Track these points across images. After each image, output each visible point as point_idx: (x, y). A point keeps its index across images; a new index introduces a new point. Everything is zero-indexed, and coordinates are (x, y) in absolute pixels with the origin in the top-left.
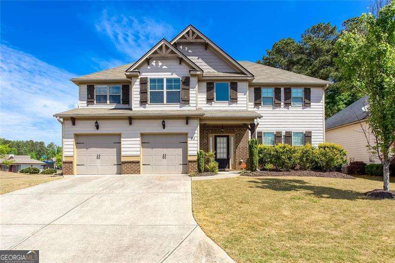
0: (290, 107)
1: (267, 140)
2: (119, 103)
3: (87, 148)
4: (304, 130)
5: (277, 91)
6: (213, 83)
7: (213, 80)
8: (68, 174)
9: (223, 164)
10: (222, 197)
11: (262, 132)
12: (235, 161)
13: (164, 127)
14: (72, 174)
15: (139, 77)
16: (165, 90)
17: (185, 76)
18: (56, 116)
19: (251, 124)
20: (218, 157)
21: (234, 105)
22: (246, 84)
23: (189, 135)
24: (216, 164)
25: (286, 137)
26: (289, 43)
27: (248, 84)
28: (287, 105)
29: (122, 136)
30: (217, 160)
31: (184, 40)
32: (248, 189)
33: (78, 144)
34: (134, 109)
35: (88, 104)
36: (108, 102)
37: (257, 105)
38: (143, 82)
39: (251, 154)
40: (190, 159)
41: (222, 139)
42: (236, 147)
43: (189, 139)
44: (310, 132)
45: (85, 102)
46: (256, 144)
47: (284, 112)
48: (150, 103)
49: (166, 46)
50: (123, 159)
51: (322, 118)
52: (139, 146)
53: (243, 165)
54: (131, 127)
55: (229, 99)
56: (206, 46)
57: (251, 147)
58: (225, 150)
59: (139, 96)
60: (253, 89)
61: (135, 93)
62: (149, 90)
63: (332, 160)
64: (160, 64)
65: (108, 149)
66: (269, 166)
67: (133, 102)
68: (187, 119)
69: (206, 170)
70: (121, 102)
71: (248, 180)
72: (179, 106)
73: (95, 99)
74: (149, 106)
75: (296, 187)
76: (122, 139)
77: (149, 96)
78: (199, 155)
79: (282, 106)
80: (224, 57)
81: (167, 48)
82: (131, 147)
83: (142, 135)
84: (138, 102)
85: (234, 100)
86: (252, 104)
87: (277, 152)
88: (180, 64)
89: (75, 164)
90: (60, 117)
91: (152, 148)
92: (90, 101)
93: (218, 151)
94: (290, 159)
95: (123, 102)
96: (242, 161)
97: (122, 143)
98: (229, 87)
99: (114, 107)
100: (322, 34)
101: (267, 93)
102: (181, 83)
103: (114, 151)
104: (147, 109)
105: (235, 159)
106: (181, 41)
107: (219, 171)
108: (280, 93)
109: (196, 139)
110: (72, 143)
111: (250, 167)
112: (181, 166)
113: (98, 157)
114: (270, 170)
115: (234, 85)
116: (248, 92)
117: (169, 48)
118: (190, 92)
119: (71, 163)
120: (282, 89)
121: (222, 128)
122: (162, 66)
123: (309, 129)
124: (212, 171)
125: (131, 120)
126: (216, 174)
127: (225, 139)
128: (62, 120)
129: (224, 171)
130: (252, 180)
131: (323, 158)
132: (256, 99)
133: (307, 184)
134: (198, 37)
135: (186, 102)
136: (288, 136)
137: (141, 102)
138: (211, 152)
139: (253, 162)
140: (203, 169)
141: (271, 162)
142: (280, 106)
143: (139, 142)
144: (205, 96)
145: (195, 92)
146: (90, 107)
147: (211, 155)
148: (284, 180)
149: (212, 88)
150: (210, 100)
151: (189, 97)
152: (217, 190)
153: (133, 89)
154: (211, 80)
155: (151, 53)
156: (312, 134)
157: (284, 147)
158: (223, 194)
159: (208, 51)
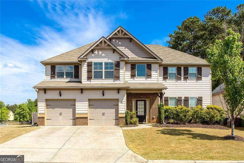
0: (188, 80)
1: (172, 103)
2: (72, 77)
3: (53, 109)
4: (197, 96)
5: (179, 69)
6: (135, 64)
7: (135, 63)
8: (41, 125)
9: (142, 119)
10: (141, 138)
11: (168, 97)
12: (149, 118)
13: (103, 95)
14: (44, 125)
15: (87, 61)
16: (104, 70)
17: (117, 61)
18: (34, 88)
19: (160, 93)
20: (139, 114)
21: (149, 79)
22: (157, 65)
23: (120, 100)
24: (137, 119)
25: (185, 100)
26: (195, 22)
27: (158, 65)
28: (186, 79)
29: (76, 100)
30: (137, 116)
31: (116, 36)
32: (156, 134)
33: (48, 106)
34: (83, 83)
35: (51, 78)
36: (65, 77)
37: (165, 78)
38: (90, 65)
39: (160, 113)
40: (120, 116)
41: (141, 102)
42: (150, 108)
43: (119, 103)
44: (201, 98)
45: (50, 77)
46: (163, 106)
47: (184, 84)
48: (94, 78)
49: (104, 41)
50: (77, 116)
51: (210, 87)
52: (87, 107)
53: (155, 120)
54: (82, 95)
55: (146, 75)
56: (131, 40)
57: (159, 108)
58: (143, 110)
59: (86, 74)
60: (162, 68)
61: (84, 72)
62: (93, 70)
63: (213, 117)
64: (100, 53)
65: (67, 109)
66: (172, 121)
67: (83, 78)
68: (119, 90)
69: (131, 123)
70: (74, 77)
71: (156, 130)
72: (112, 80)
73: (56, 74)
74: (93, 80)
75: (184, 133)
76: (76, 103)
77: (93, 74)
78: (127, 114)
79: (182, 80)
80: (143, 47)
81: (105, 42)
82: (82, 108)
83: (89, 100)
84: (86, 78)
85: (149, 76)
86: (162, 78)
87: (177, 111)
88: (114, 53)
89: (46, 118)
90: (37, 89)
91: (96, 108)
92: (53, 76)
93: (138, 110)
94: (185, 116)
95: (75, 76)
96: (154, 117)
97: (76, 105)
98: (146, 67)
99: (69, 80)
100: (220, 15)
101: (172, 70)
102: (114, 66)
103: (71, 110)
104: (92, 82)
105: (150, 116)
106: (114, 36)
107: (139, 124)
108: (181, 70)
109: (124, 103)
110: (44, 105)
111: (159, 121)
112: (114, 120)
113: (61, 114)
114: (172, 123)
115: (149, 66)
116: (158, 71)
117: (106, 43)
118: (120, 72)
119: (43, 118)
120: (182, 68)
121: (141, 95)
122: (102, 54)
123: (200, 96)
124: (134, 124)
125: (82, 90)
126: (137, 126)
127: (143, 102)
128: (37, 90)
129: (142, 124)
130: (159, 129)
131: (208, 116)
132: (164, 75)
133: (192, 132)
134: (125, 34)
135: (117, 78)
136: (187, 100)
137: (88, 78)
138: (134, 111)
139: (161, 118)
140: (129, 123)
141: (173, 118)
142: (181, 79)
143: (87, 105)
144: (130, 74)
145: (123, 71)
146: (53, 80)
147: (134, 114)
148: (179, 130)
149: (135, 68)
150: (133, 76)
151: (119, 75)
152: (138, 135)
153: (83, 70)
154: (134, 63)
155: (94, 46)
156: (203, 99)
157: (182, 108)
158: (142, 137)
159: (132, 43)
